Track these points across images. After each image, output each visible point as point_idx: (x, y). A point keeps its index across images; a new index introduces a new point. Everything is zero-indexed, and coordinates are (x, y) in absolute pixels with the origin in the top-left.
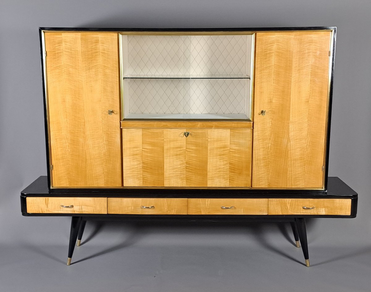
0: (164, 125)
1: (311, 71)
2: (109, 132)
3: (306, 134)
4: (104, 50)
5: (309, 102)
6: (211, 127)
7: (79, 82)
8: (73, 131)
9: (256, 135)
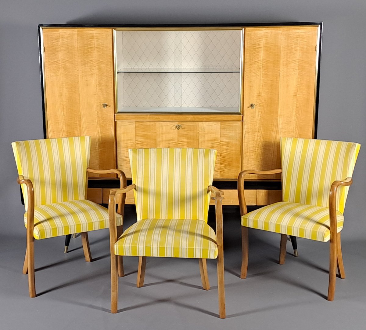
0: (156, 118)
1: (299, 65)
2: (104, 125)
3: (294, 127)
4: (99, 45)
5: (297, 95)
6: (202, 120)
7: (75, 76)
8: (69, 124)
9: (245, 128)
